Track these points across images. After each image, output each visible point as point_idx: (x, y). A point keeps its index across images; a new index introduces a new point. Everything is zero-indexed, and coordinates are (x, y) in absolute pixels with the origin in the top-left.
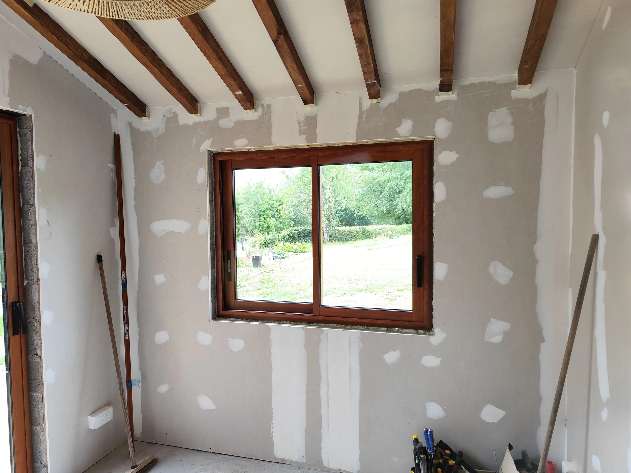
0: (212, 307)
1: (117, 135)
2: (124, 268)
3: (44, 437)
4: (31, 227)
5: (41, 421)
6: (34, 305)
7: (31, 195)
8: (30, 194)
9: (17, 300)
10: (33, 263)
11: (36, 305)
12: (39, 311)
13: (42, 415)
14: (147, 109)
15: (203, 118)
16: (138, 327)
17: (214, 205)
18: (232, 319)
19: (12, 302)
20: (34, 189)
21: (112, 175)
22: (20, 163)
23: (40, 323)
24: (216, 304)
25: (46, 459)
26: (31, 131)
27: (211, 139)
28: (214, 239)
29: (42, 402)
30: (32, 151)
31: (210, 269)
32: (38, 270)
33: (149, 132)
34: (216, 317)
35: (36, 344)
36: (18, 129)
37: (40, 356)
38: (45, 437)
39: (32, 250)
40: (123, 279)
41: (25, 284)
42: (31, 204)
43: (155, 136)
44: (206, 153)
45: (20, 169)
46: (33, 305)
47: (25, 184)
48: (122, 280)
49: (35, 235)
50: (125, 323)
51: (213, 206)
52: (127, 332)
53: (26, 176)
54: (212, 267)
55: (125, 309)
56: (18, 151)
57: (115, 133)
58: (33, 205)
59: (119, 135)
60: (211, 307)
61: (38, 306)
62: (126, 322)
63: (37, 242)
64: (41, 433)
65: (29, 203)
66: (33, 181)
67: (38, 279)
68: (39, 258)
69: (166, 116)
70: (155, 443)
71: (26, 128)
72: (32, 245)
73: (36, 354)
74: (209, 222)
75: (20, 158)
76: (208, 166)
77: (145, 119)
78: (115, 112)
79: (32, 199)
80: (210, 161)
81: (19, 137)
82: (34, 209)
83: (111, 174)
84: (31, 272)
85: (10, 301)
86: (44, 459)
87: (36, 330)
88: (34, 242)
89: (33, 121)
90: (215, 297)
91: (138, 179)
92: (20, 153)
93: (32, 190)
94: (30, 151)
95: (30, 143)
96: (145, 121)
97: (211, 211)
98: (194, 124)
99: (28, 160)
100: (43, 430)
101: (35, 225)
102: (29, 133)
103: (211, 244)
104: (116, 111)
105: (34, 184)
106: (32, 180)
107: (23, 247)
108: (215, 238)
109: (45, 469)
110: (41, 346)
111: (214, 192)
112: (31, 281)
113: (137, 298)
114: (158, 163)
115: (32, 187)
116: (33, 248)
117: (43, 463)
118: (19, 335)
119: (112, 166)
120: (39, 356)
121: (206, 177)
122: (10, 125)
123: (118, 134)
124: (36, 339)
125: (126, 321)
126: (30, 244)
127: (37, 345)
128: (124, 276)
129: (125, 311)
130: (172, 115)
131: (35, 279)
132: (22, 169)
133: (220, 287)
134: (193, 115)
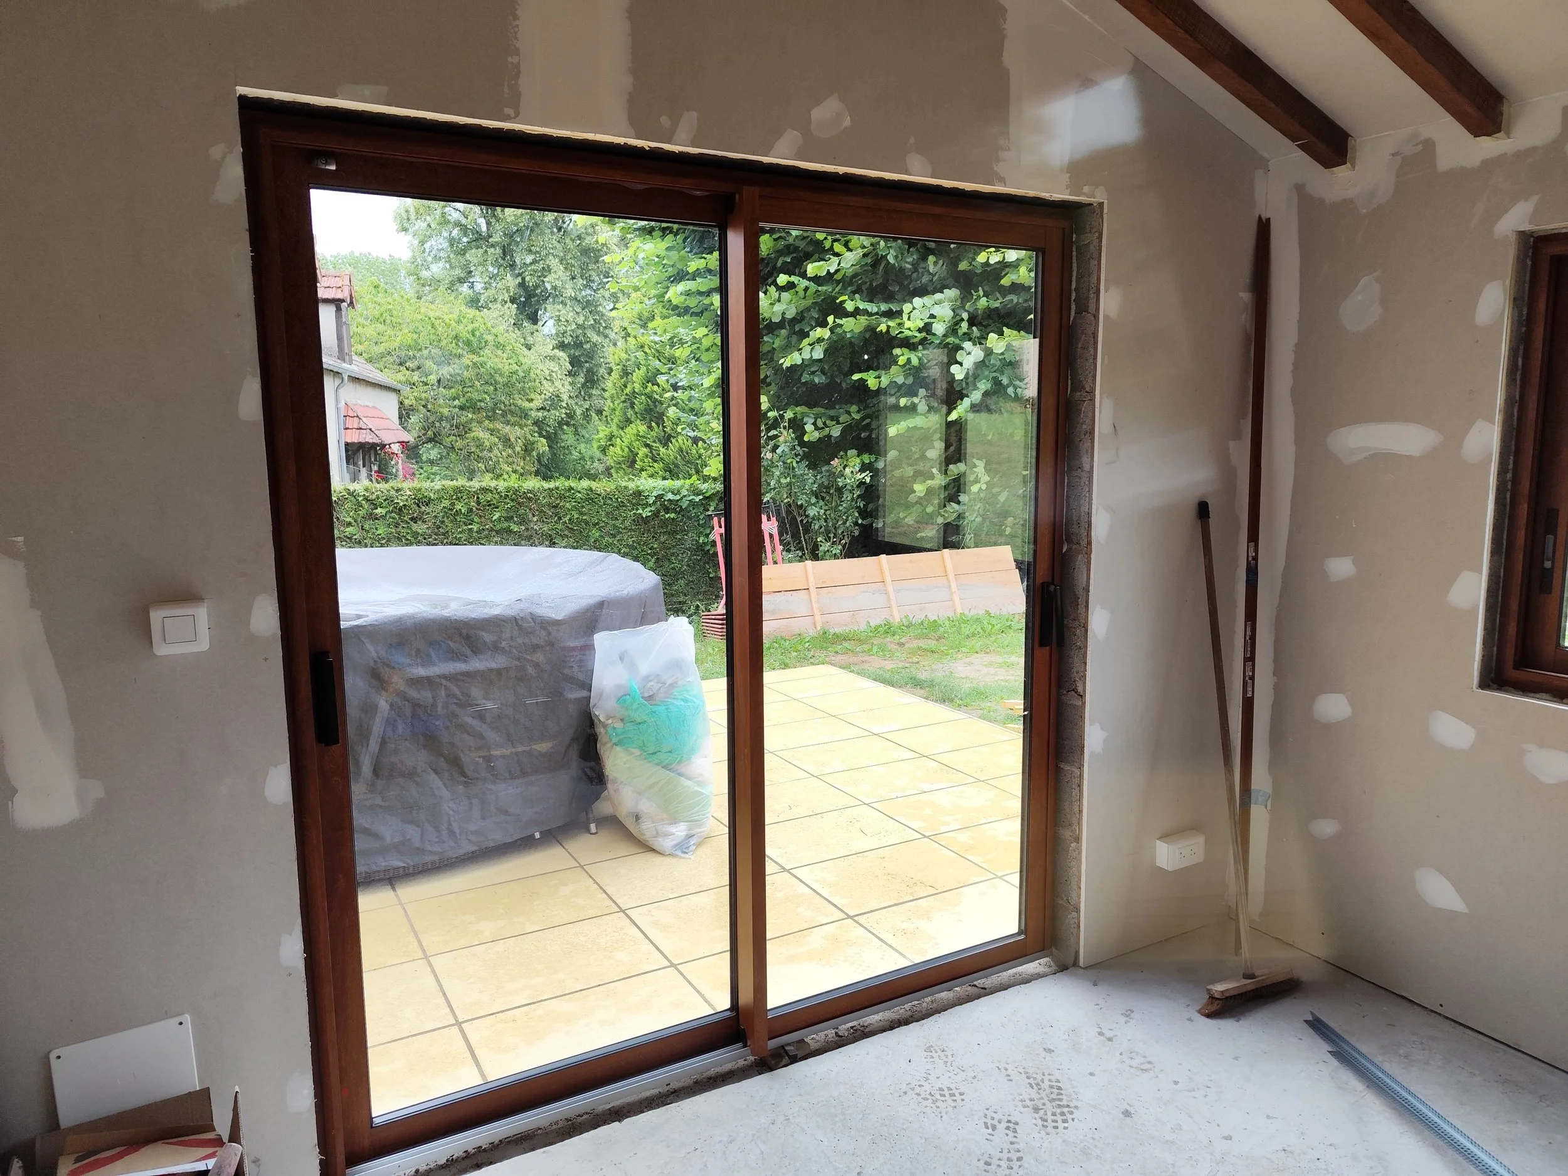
0: (1483, 656)
1: (1264, 220)
2: (1253, 536)
3: (1077, 853)
4: (1083, 437)
5: (1075, 820)
6: (1077, 593)
7: (1088, 372)
8: (1087, 370)
9: (1050, 581)
10: (1082, 509)
11: (1081, 593)
12: (1087, 607)
13: (1076, 810)
14: (1350, 142)
15: (1514, 141)
16: (1274, 674)
17: (1518, 382)
18: (1544, 695)
19: (1042, 583)
20: (1095, 359)
21: (1245, 319)
22: (1073, 307)
23: (1086, 631)
24: (1495, 649)
25: (1079, 896)
26: (1100, 238)
27: (1535, 199)
28: (1509, 476)
29: (1079, 786)
30: (1099, 279)
31: (1489, 555)
32: (1090, 525)
33: (1351, 201)
34: (1491, 684)
35: (1075, 670)
36: (1074, 236)
37: (1082, 696)
38: (1080, 853)
39: (1082, 484)
40: (1250, 559)
41: (1064, 550)
42: (1087, 389)
43: (1364, 211)
44: (1513, 238)
45: (1072, 319)
46: (1075, 594)
47: (1079, 349)
48: (1248, 563)
49: (1089, 454)
50: (1246, 660)
51: (1516, 386)
52: (1250, 682)
53: (1082, 333)
54: (1495, 551)
55: (1249, 629)
56: (1071, 281)
57: (1260, 217)
58: (1092, 392)
59: (1268, 220)
60: (1481, 656)
61: (1085, 595)
62: (1250, 659)
63: (1092, 467)
64: (1072, 845)
65: (1083, 388)
66: (1096, 343)
67: (1089, 543)
68: (1094, 501)
69: (1401, 154)
70: (1292, 946)
71: (1090, 232)
72: (1083, 474)
73: (1073, 690)
74: (1500, 429)
75: (1073, 296)
76: (1514, 276)
77: (1341, 172)
78: (1263, 164)
79: (1090, 381)
80: (1520, 260)
81: (1074, 253)
82: (1093, 400)
83: (1244, 316)
84: (1075, 526)
85: (1039, 581)
86: (1074, 895)
87: (1078, 644)
88: (1087, 467)
89: (1105, 216)
90: (1494, 630)
91: (1307, 325)
92: (1074, 286)
93: (1091, 361)
94: (1094, 280)
95: (1096, 262)
96: (1341, 175)
97: (1509, 401)
98: (1484, 163)
99: (1088, 298)
100: (1078, 839)
101: (1092, 433)
102: (1096, 242)
103: (1498, 489)
104: (1269, 161)
105: (1096, 349)
106: (1092, 339)
107: (1066, 478)
108: (1511, 472)
109: (1074, 914)
110: (1084, 676)
111: (1522, 347)
112: (1074, 547)
113: (1278, 607)
114: (1364, 280)
115: (1091, 355)
116: (1085, 480)
117: (1073, 902)
118: (1048, 648)
119: (1246, 296)
120: (1079, 695)
121: (1504, 308)
122: (1064, 229)
123: (1268, 217)
124: (1076, 661)
125: (1248, 656)
126: (1079, 471)
127: (1077, 672)
128: (1254, 554)
129: (1249, 633)
130: (1420, 147)
131: (1084, 543)
132: (1075, 317)
133: (1514, 605)
134: (1484, 140)
